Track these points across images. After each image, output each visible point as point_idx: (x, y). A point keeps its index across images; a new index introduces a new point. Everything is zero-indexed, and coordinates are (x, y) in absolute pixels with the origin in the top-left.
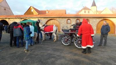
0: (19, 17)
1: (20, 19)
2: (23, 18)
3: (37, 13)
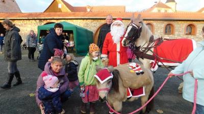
0: (36, 16)
1: (38, 21)
2: (44, 19)
3: (69, 11)
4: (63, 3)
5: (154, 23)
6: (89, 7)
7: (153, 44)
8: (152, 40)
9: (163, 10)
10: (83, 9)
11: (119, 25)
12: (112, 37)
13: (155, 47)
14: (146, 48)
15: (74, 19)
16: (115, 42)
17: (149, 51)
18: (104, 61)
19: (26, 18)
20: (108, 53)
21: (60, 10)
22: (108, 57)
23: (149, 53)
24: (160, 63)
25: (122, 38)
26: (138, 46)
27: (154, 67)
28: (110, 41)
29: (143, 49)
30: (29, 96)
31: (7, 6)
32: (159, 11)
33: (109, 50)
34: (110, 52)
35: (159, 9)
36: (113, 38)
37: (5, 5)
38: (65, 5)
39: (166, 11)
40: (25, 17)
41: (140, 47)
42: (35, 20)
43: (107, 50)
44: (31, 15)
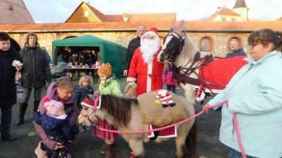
0: (53, 28)
3: (99, 20)
4: (90, 10)
5: (214, 36)
6: (127, 15)
7: (198, 64)
8: (197, 57)
9: (229, 19)
10: (118, 19)
11: (152, 38)
12: (141, 54)
13: (201, 68)
14: (188, 69)
15: (103, 32)
16: (146, 61)
17: (193, 74)
18: (131, 86)
19: (40, 31)
20: (136, 76)
21: (86, 20)
22: (136, 82)
23: (193, 76)
24: (207, 91)
25: (155, 56)
26: (178, 66)
27: (199, 96)
28: (139, 60)
29: (185, 70)
30: (27, 136)
31: (16, 15)
32: (224, 19)
33: (138, 72)
34: (139, 76)
35: (224, 16)
36: (143, 56)
37: (14, 13)
38: (93, 13)
39: (233, 20)
40: (38, 29)
41: (180, 67)
42: (51, 33)
43: (135, 71)
44: (45, 26)
